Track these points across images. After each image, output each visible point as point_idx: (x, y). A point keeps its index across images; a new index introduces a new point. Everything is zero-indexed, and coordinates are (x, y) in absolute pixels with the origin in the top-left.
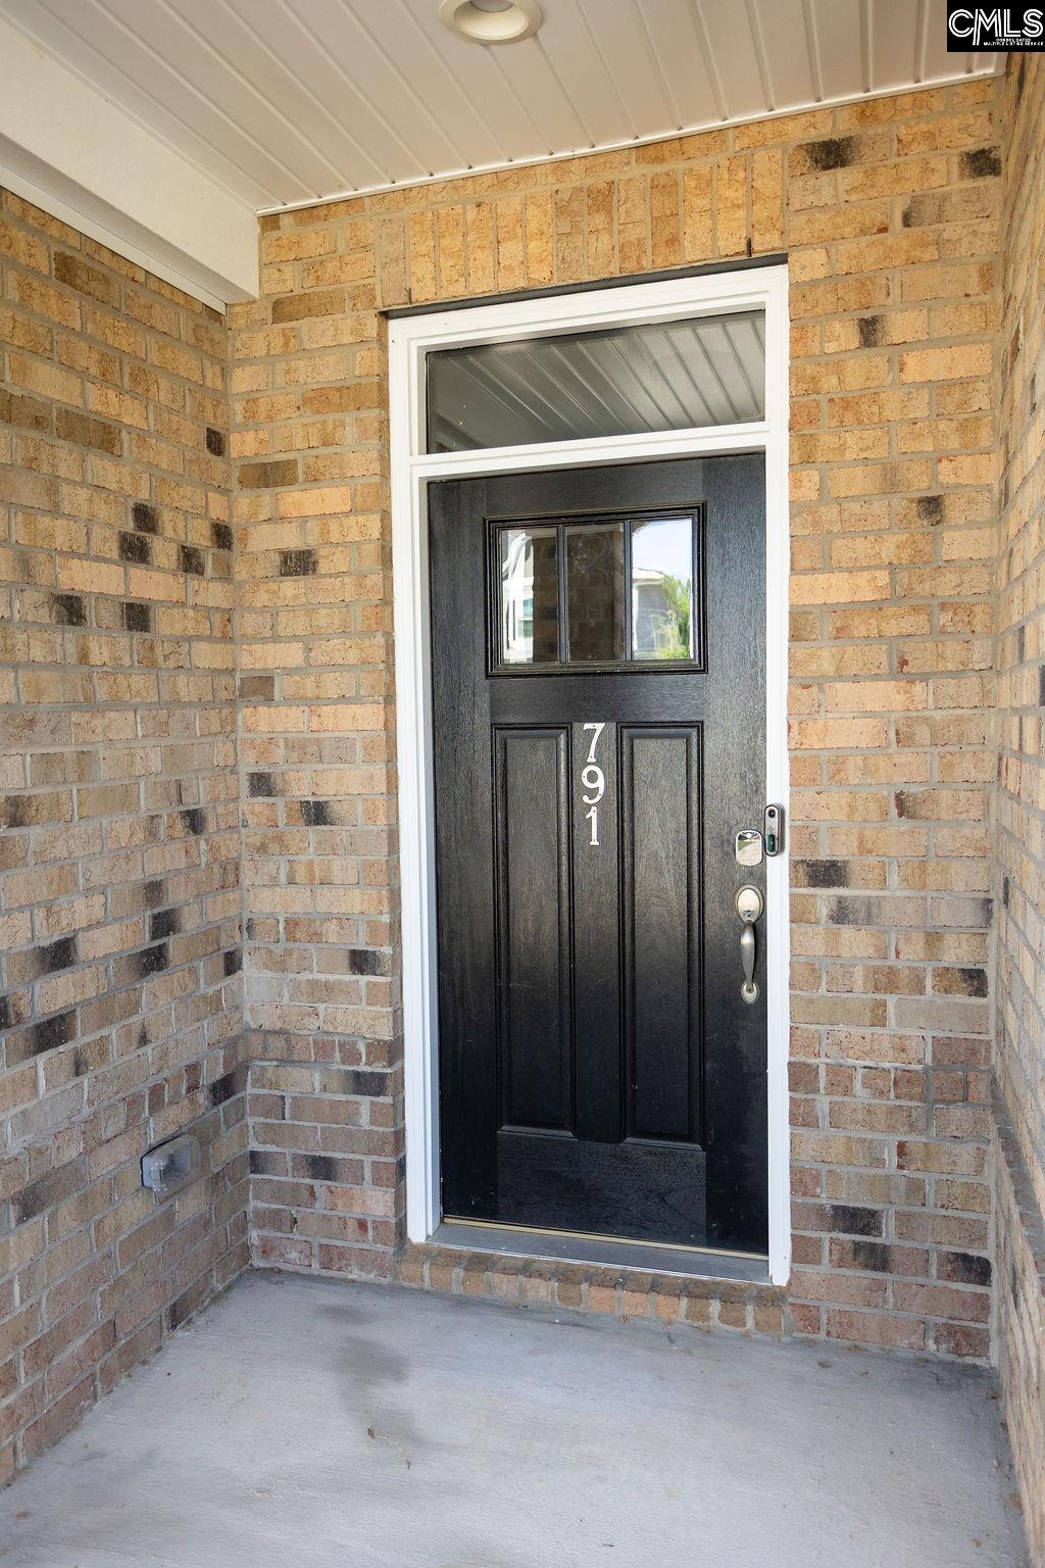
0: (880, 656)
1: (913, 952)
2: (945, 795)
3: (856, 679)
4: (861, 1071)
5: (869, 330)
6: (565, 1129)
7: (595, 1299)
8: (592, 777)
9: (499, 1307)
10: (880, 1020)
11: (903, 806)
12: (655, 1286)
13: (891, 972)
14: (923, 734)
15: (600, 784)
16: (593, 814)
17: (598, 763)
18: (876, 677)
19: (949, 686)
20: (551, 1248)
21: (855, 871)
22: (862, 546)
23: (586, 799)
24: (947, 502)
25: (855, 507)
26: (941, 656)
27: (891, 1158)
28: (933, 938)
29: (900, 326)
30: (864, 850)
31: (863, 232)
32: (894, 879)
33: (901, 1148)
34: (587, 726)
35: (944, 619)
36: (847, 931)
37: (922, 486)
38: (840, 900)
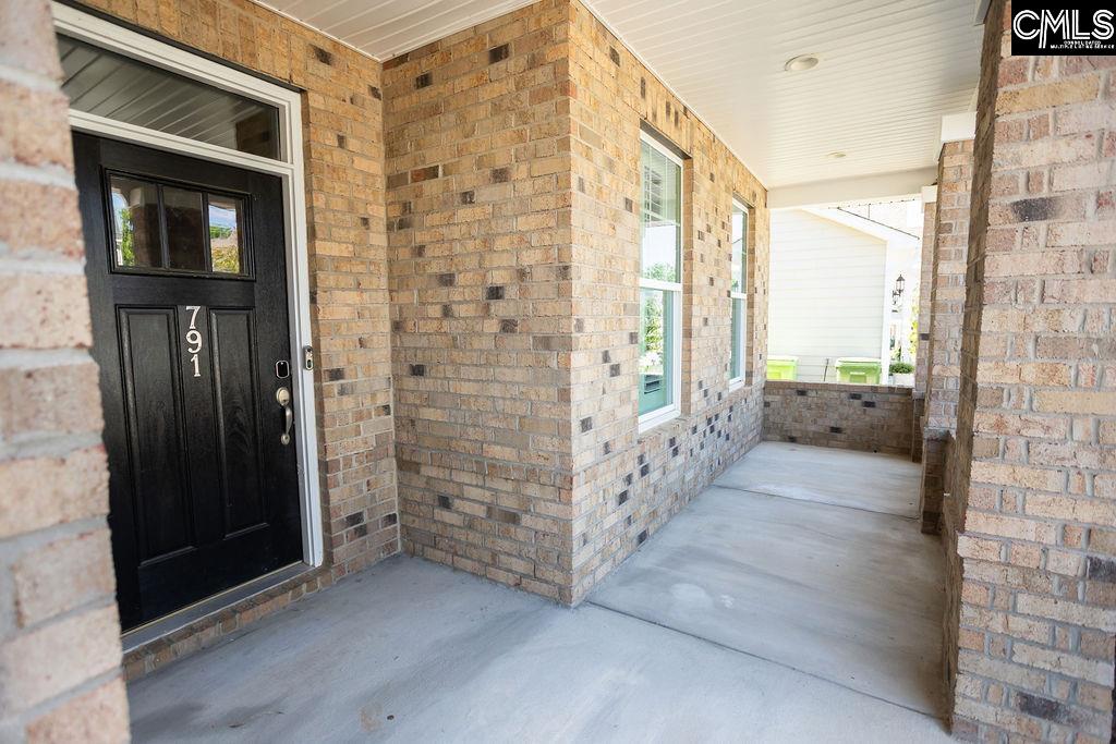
0: (351, 281)
1: (368, 402)
2: (375, 338)
3: (343, 289)
4: (354, 458)
5: (341, 140)
6: (187, 546)
7: (244, 619)
8: (194, 337)
9: (187, 659)
10: (358, 433)
11: (362, 343)
12: (271, 596)
13: (361, 412)
14: (367, 313)
15: (199, 341)
16: (195, 359)
17: (197, 329)
18: (350, 289)
19: (374, 294)
20: (191, 616)
21: (347, 372)
22: (343, 233)
23: (190, 350)
24: (370, 221)
25: (339, 215)
26: (371, 283)
27: (365, 488)
28: (374, 395)
29: (352, 144)
30: (349, 363)
31: (337, 98)
32: (360, 375)
33: (368, 483)
34: (188, 308)
35: (372, 268)
36: (345, 398)
37: (362, 212)
38: (342, 385)
